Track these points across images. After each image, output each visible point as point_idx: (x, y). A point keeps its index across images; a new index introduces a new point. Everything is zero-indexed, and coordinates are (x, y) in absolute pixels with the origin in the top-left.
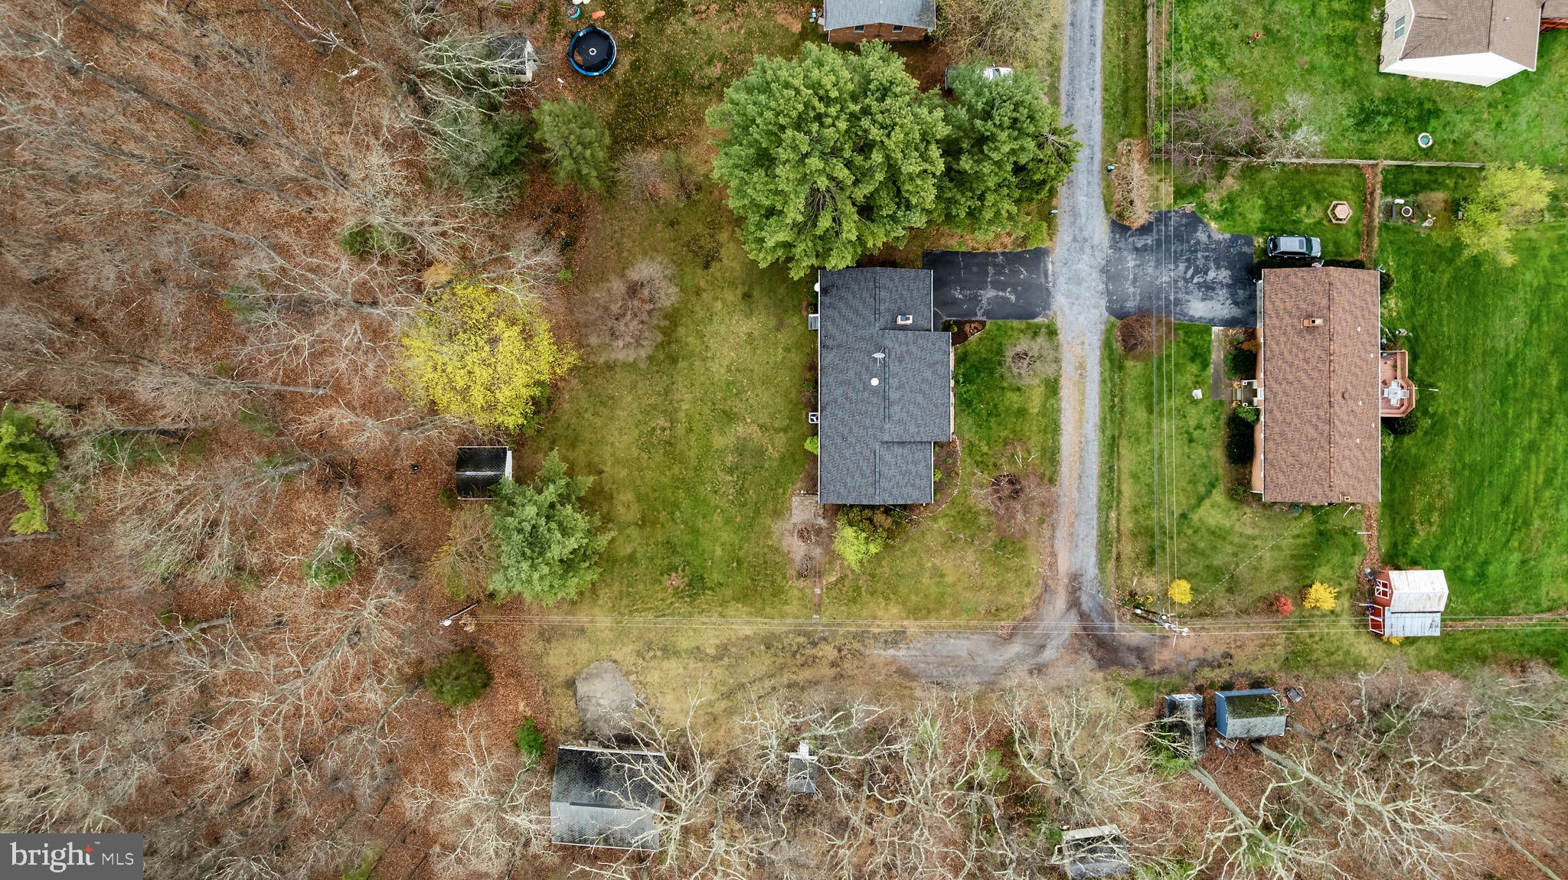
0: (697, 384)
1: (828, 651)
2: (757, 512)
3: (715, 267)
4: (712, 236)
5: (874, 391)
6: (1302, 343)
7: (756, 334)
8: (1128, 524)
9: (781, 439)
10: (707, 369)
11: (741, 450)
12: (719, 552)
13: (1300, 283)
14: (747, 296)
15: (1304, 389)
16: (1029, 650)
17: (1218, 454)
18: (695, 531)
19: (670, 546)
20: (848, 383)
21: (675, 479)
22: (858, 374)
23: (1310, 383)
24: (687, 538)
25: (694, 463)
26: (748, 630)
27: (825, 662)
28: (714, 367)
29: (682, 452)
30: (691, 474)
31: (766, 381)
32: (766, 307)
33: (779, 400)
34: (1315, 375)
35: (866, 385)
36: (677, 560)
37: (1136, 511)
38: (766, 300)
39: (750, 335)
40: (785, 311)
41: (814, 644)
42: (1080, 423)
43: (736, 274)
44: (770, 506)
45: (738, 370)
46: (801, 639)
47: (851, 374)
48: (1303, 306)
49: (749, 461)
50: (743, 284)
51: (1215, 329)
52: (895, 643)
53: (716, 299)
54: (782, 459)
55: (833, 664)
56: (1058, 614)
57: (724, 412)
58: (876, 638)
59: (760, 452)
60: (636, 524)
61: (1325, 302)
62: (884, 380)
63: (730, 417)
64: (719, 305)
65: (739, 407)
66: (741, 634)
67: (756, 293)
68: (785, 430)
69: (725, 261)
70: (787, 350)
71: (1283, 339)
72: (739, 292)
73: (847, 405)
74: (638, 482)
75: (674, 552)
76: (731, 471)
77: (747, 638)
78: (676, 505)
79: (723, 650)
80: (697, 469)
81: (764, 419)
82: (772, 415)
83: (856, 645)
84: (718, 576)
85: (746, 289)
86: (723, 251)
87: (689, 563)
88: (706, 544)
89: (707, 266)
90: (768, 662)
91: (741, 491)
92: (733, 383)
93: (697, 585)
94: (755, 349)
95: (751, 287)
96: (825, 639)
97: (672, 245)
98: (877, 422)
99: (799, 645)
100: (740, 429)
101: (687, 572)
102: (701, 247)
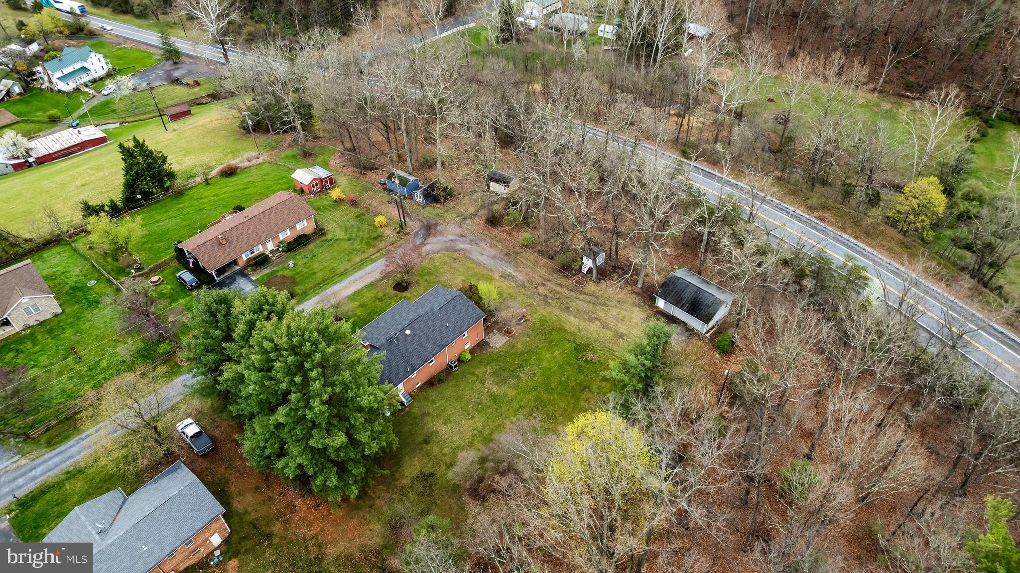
0: (496, 424)
1: (541, 290)
2: (522, 353)
3: (427, 471)
4: (412, 487)
5: (412, 330)
6: (235, 238)
7: (441, 421)
8: (372, 250)
9: (479, 372)
10: (484, 426)
11: (504, 381)
12: (557, 353)
13: (206, 256)
14: (427, 442)
15: (256, 227)
16: (458, 243)
17: (311, 246)
18: (561, 367)
19: (580, 370)
20: (420, 345)
21: (550, 393)
22: (412, 343)
23: (252, 227)
24: (568, 367)
25: (534, 393)
26: (572, 319)
27: (547, 288)
28: (479, 425)
29: (535, 401)
30: (539, 389)
31: (460, 398)
32: (422, 428)
33: (462, 387)
34: (246, 228)
35: (413, 335)
36: (581, 363)
37: (364, 252)
38: (419, 432)
39: (445, 424)
40: (415, 418)
41: (545, 296)
42: (346, 287)
43: (420, 456)
44: (513, 351)
45: (469, 414)
46: (550, 301)
47: (415, 346)
48: (216, 249)
49: (505, 374)
50: (422, 449)
51: (254, 279)
52: (510, 275)
53: (444, 455)
54: (487, 364)
55: (544, 285)
56: (432, 245)
57: (495, 402)
58: (516, 282)
59: (494, 374)
60: (589, 390)
61: (209, 243)
62: (403, 329)
63: (494, 398)
64: (446, 451)
65: (486, 399)
66: (577, 320)
67: (421, 439)
68: (473, 374)
69: (419, 469)
70: (434, 402)
71: (238, 247)
72: (428, 447)
73: (431, 337)
74: (571, 405)
75: (580, 366)
76: (518, 376)
77: (575, 317)
78: (560, 383)
79: (591, 320)
80: (535, 388)
81: (478, 385)
82: (473, 383)
83: (527, 285)
84: (568, 345)
85: (424, 445)
86: (415, 474)
87: (577, 358)
88: (560, 359)
89: (431, 475)
90: (573, 304)
91: (521, 366)
92: (476, 410)
93: (580, 348)
94: (450, 415)
95: (420, 443)
96: (539, 294)
97: (438, 502)
98: (425, 318)
99: (553, 300)
100: (495, 389)
101: (581, 355)
102: (424, 487)
